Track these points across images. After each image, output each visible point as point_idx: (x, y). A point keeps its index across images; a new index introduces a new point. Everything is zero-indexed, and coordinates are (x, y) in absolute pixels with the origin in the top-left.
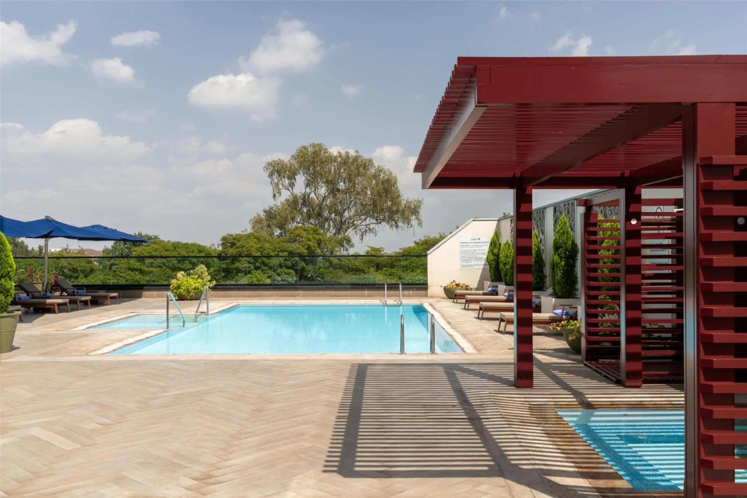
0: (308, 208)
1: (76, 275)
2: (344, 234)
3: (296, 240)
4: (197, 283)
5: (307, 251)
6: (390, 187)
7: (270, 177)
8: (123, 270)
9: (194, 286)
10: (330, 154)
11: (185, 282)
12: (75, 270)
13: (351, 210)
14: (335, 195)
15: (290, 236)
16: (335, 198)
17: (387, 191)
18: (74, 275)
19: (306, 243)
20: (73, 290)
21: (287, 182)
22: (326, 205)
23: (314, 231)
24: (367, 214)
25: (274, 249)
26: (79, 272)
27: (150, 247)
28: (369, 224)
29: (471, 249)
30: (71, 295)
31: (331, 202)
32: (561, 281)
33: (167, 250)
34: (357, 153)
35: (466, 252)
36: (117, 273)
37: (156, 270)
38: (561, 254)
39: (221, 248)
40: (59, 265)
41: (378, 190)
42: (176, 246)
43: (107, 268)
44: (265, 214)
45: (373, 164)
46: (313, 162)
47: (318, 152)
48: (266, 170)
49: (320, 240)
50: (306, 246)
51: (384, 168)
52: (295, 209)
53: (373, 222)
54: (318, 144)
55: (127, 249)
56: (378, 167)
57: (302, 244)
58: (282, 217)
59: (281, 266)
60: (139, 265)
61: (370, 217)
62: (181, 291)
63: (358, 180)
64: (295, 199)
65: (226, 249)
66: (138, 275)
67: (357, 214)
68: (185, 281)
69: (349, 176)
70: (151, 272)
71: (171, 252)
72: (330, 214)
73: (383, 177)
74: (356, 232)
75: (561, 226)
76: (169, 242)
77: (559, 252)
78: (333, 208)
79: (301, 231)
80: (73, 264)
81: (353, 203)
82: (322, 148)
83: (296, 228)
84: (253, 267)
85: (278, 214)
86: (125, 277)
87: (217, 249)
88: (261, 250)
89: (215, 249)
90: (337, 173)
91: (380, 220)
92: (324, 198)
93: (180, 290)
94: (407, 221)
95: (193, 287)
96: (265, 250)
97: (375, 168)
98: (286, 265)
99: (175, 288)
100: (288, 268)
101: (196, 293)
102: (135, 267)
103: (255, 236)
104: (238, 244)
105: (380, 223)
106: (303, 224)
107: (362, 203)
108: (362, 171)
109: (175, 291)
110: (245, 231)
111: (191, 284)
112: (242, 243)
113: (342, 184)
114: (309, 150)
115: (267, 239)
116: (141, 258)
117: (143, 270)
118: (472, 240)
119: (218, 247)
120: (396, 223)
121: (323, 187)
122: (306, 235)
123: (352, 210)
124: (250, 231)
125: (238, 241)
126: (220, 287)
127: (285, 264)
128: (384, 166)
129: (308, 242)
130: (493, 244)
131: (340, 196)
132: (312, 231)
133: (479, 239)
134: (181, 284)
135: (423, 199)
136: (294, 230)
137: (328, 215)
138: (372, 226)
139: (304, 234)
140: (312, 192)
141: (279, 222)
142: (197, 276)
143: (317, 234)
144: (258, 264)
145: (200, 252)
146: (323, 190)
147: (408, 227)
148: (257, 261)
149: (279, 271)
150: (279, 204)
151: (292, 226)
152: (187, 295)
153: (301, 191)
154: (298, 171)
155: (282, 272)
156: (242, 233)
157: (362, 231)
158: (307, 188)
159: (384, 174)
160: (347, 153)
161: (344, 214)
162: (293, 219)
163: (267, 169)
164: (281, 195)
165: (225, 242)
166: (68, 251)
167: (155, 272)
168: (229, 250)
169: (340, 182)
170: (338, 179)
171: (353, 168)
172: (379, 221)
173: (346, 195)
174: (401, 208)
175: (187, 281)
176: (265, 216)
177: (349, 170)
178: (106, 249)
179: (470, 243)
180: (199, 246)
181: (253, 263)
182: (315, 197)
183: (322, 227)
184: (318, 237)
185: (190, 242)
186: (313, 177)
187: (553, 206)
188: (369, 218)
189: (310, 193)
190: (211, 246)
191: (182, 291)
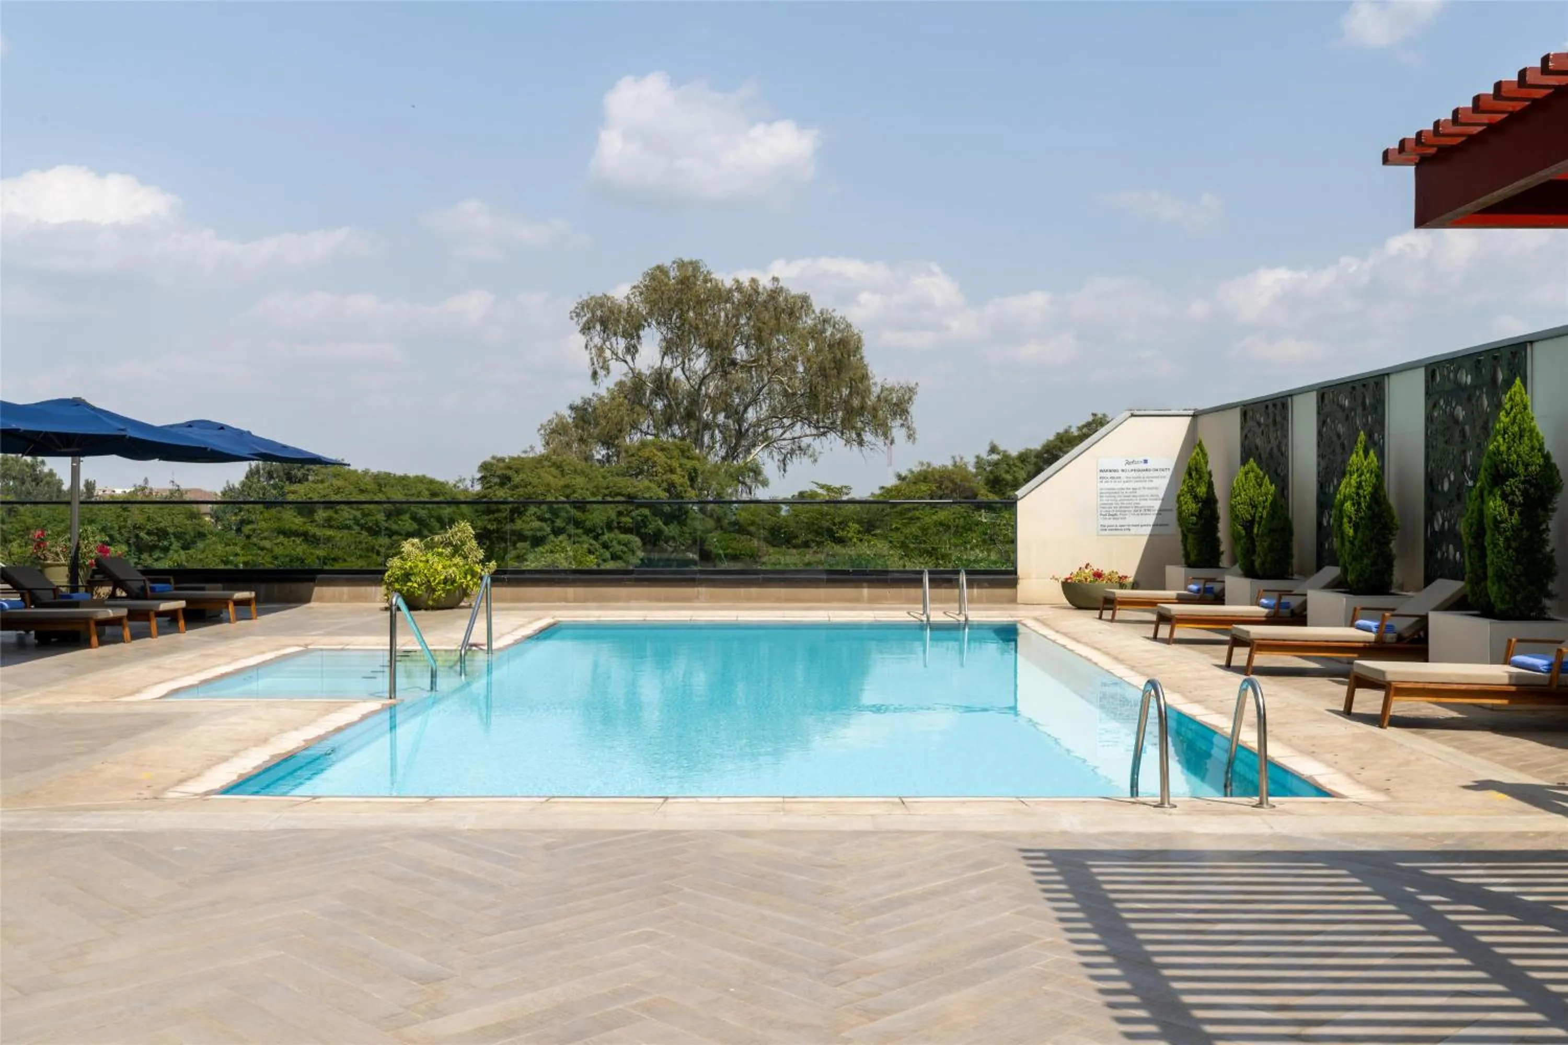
0: (666, 402)
1: (166, 543)
2: (745, 457)
3: (641, 472)
4: (450, 566)
5: (667, 494)
6: (846, 356)
7: (584, 334)
8: (266, 534)
9: (445, 574)
10: (717, 285)
11: (421, 565)
12: (162, 534)
13: (761, 407)
14: (725, 374)
15: (629, 462)
16: (726, 380)
17: (840, 365)
18: (161, 544)
19: (665, 477)
20: (142, 583)
21: (621, 344)
22: (707, 395)
23: (683, 451)
24: (796, 415)
25: (595, 490)
26: (170, 538)
27: (326, 484)
28: (800, 437)
29: (1126, 485)
30: (137, 598)
31: (717, 387)
32: (1510, 571)
33: (362, 491)
34: (776, 283)
35: (1112, 492)
36: (255, 540)
37: (341, 535)
38: (1513, 493)
39: (478, 487)
40: (127, 522)
41: (822, 362)
42: (382, 482)
43: (231, 529)
44: (573, 415)
45: (811, 305)
46: (679, 302)
47: (692, 279)
48: (576, 319)
49: (695, 470)
50: (665, 485)
51: (834, 314)
52: (640, 404)
53: (808, 432)
54: (691, 263)
55: (275, 489)
56: (822, 313)
57: (655, 478)
58: (612, 422)
59: (610, 527)
60: (301, 524)
61: (804, 424)
62: (411, 587)
63: (778, 340)
64: (638, 382)
65: (489, 490)
66: (301, 545)
67: (774, 413)
68: (421, 561)
69: (757, 332)
70: (329, 539)
71: (372, 494)
72: (715, 413)
73: (832, 334)
74: (771, 453)
75: (1512, 414)
76: (366, 473)
77: (1507, 489)
78: (722, 403)
79: (655, 451)
80: (159, 519)
81: (765, 390)
82: (699, 270)
83: (643, 444)
84: (548, 530)
85: (602, 414)
86: (271, 551)
87: (471, 489)
88: (568, 491)
89: (466, 490)
90: (731, 324)
91: (823, 427)
92: (704, 379)
93: (409, 584)
94: (883, 429)
95: (442, 577)
96: (574, 492)
97: (813, 316)
98: (621, 525)
99: (397, 580)
100: (626, 530)
101: (448, 592)
102: (294, 527)
103: (553, 461)
104: (517, 479)
105: (824, 434)
106: (656, 436)
107: (786, 391)
108: (787, 321)
109: (397, 586)
110: (529, 450)
111: (436, 570)
112: (525, 476)
113: (741, 349)
114: (672, 274)
115: (579, 467)
116: (306, 508)
117: (310, 534)
118: (1128, 463)
119: (472, 486)
120: (859, 435)
121: (700, 356)
122: (666, 460)
123: (763, 406)
124: (540, 449)
125: (516, 472)
126: (506, 576)
127: (619, 523)
128: (834, 310)
129: (669, 476)
130: (1194, 474)
131: (738, 375)
132: (678, 451)
133: (1146, 461)
134: (411, 568)
135: (917, 384)
136: (639, 450)
137: (711, 415)
138: (805, 441)
139: (660, 457)
140: (678, 366)
141: (606, 433)
142: (449, 550)
143: (688, 458)
144: (559, 523)
145: (433, 494)
146: (700, 363)
147: (885, 444)
148: (557, 516)
149: (606, 537)
150: (604, 393)
151: (633, 439)
152: (425, 596)
153: (651, 365)
154: (646, 321)
155: (611, 541)
156: (523, 455)
157: (783, 451)
158: (666, 358)
159: (834, 326)
160: (753, 280)
161: (745, 416)
162: (635, 426)
163: (578, 315)
164: (608, 373)
165: (488, 474)
166: (147, 491)
167: (338, 539)
168: (497, 492)
169: (737, 346)
170: (734, 338)
171: (766, 316)
172: (822, 430)
173: (751, 374)
174: (869, 403)
175: (427, 561)
176: (574, 418)
177: (758, 319)
178: (230, 490)
179: (1123, 471)
180: (432, 481)
181: (549, 519)
182: (683, 378)
183: (698, 442)
184: (689, 464)
185: (412, 474)
186: (680, 333)
187: (1427, 367)
188: (799, 424)
189: (671, 370)
190: (457, 482)
191: (415, 585)
